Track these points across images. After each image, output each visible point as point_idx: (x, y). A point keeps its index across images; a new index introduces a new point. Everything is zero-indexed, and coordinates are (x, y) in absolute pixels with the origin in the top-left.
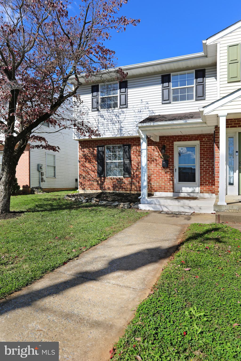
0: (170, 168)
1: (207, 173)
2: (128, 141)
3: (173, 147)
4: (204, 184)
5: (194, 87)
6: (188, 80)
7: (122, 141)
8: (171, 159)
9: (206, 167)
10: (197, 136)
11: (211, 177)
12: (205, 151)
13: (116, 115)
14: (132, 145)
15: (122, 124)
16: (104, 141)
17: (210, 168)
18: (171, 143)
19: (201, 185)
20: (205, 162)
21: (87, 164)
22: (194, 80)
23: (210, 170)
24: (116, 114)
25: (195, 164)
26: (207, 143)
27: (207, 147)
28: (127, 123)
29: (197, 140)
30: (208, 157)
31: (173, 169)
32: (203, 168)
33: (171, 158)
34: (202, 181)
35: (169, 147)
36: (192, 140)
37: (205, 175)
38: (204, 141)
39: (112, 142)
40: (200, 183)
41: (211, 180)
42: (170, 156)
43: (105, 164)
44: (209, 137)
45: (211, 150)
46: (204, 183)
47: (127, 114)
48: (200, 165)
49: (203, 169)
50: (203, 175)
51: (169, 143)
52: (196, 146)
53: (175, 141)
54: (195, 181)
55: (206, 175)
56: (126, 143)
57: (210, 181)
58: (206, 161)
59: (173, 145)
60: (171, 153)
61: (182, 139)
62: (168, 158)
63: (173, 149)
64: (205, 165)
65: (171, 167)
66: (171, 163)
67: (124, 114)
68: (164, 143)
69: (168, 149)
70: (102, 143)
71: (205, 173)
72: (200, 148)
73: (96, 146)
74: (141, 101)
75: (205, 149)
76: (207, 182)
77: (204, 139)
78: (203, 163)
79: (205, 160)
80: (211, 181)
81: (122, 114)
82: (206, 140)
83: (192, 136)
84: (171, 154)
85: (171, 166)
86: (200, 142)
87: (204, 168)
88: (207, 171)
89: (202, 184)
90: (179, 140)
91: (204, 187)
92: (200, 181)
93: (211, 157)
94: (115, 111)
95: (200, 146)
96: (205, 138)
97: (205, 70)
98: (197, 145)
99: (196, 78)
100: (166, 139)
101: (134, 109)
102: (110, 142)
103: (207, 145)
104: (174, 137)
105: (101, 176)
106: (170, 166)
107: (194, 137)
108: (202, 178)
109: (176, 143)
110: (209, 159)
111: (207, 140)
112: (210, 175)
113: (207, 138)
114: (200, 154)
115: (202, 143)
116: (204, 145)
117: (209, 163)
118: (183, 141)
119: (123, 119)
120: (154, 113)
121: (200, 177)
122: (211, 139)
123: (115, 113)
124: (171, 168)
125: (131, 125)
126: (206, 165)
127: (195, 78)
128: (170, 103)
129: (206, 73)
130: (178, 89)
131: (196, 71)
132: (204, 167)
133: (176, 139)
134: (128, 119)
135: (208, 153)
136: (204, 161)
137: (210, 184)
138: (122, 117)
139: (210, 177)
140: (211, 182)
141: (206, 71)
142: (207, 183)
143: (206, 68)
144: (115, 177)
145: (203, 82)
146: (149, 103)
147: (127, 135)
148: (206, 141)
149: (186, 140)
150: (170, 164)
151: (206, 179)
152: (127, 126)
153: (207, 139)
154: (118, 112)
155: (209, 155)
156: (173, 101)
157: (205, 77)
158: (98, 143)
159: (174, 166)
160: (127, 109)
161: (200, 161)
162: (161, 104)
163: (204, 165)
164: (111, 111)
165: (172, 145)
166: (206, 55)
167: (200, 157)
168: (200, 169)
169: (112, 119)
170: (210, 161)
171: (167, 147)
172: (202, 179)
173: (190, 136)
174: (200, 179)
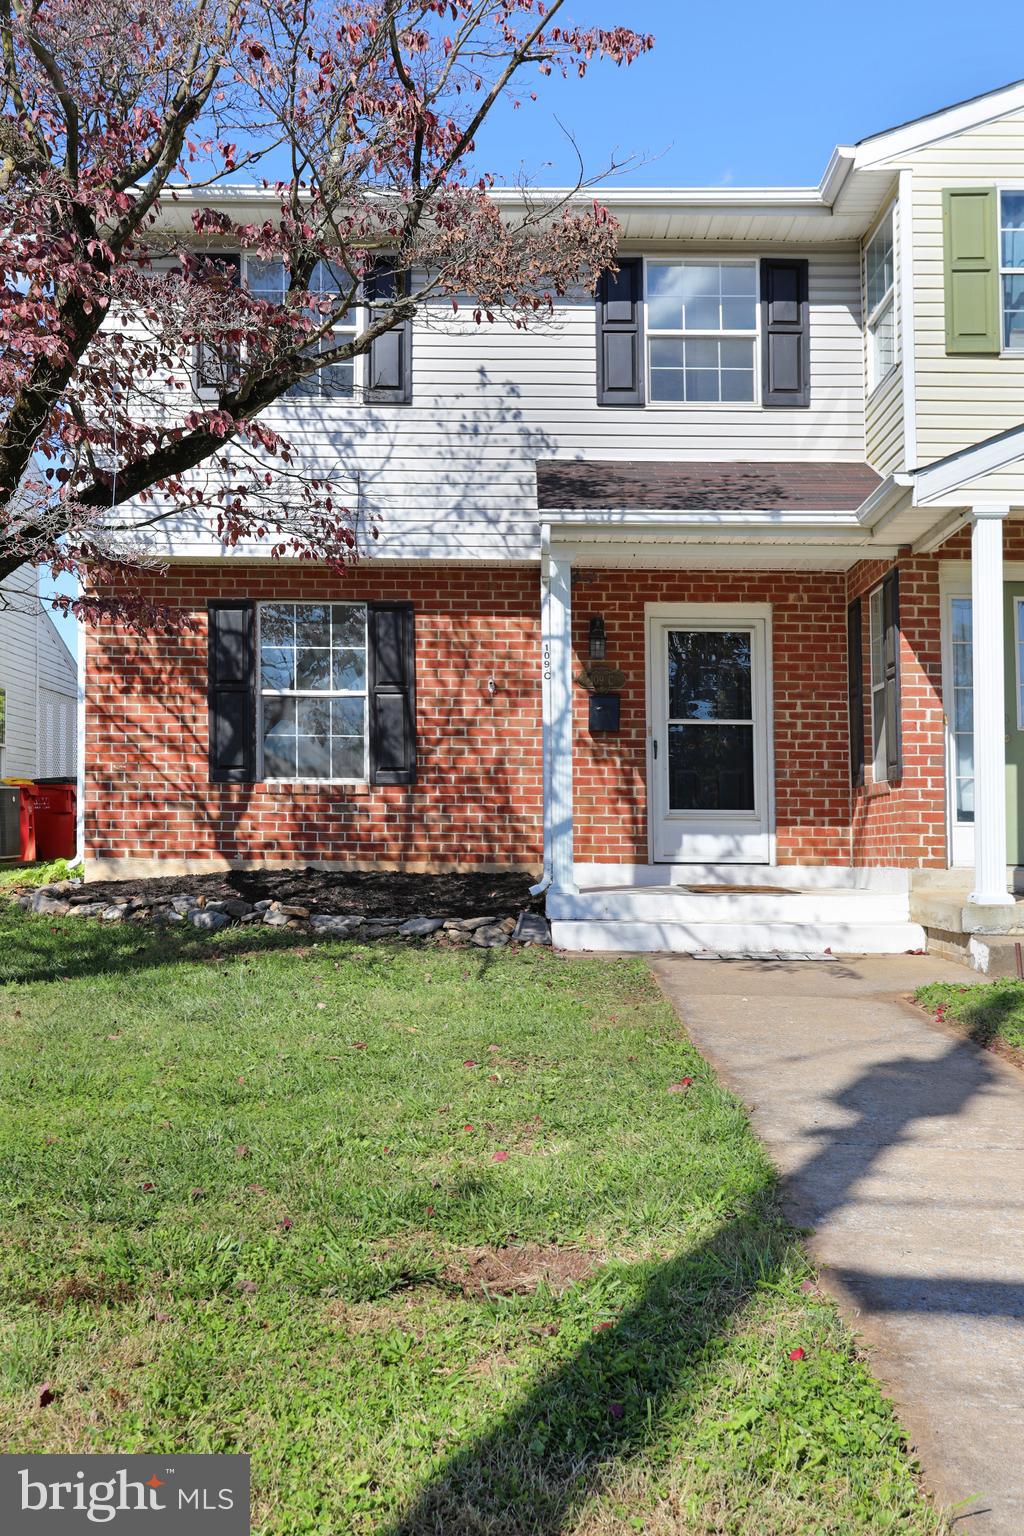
0: (628, 734)
1: (808, 765)
2: (400, 585)
3: (641, 627)
4: (799, 819)
5: (753, 339)
6: (726, 302)
7: (363, 585)
8: (631, 692)
9: (806, 736)
10: (761, 579)
11: (829, 785)
12: (802, 658)
13: (335, 438)
14: (419, 605)
15: (368, 489)
16: (254, 574)
17: (824, 742)
18: (631, 607)
19: (782, 822)
20: (799, 709)
21: (134, 706)
22: (758, 307)
23: (824, 750)
24: (338, 433)
25: (749, 717)
26: (808, 618)
27: (807, 638)
28: (398, 489)
29: (762, 599)
30: (815, 687)
31: (642, 744)
32: (789, 740)
33: (632, 685)
34: (786, 803)
35: (622, 627)
36: (734, 599)
37: (800, 774)
38: (794, 607)
39: (303, 584)
40: (778, 813)
41: (827, 801)
42: (627, 676)
43: (258, 706)
44: (818, 589)
45: (829, 652)
46: (794, 813)
47: (400, 439)
48: (777, 725)
49: (791, 746)
50: (792, 775)
51: (622, 607)
52: (753, 627)
53: (653, 599)
54: (751, 807)
55: (806, 774)
56: (387, 595)
57: (822, 803)
58: (804, 706)
59: (642, 617)
60: (631, 660)
61: (687, 588)
62: (618, 685)
63: (642, 637)
64: (799, 723)
65: (634, 731)
66: (632, 711)
67: (385, 439)
68: (594, 607)
69: (618, 637)
70: (239, 583)
71: (802, 765)
72: (775, 638)
73: (201, 602)
74: (477, 377)
75: (796, 648)
76: (812, 810)
77: (792, 596)
78: (792, 716)
79: (799, 702)
80: (827, 803)
81: (370, 438)
82: (801, 599)
83: (735, 579)
84: (631, 666)
85: (633, 724)
86: (776, 608)
87: (797, 742)
88: (810, 755)
89: (789, 817)
90: (672, 597)
91: (795, 833)
92: (778, 803)
93: (824, 686)
94: (326, 413)
95: (776, 628)
96: (795, 590)
97: (804, 264)
98: (759, 625)
99: (767, 296)
100: (605, 588)
101: (441, 415)
102: (294, 584)
103: (806, 628)
104: (645, 578)
105: (229, 776)
106: (627, 724)
107: (746, 584)
108: (788, 790)
109: (651, 609)
110: (820, 696)
111: (806, 602)
112: (824, 774)
113: (807, 590)
114: (776, 667)
115: (786, 614)
116: (794, 628)
117: (818, 716)
118: (693, 599)
119: (377, 464)
120: (548, 447)
121: (777, 784)
122: (827, 599)
123: (331, 426)
124: (633, 738)
125: (424, 502)
126: (805, 726)
127: (762, 299)
128: (640, 405)
129: (812, 283)
130: (680, 338)
131: (763, 261)
132: (795, 736)
133: (654, 587)
134: (409, 464)
135: (810, 667)
136: (792, 706)
137: (826, 819)
138: (367, 451)
139: (821, 784)
140: (827, 806)
141: (812, 270)
142: (811, 817)
143: (811, 258)
144: (311, 781)
145: (797, 323)
146: (523, 390)
147: (396, 552)
148: (805, 608)
149: (706, 599)
150: (628, 714)
151: (806, 794)
152: (400, 502)
153: (805, 597)
154: (348, 422)
155: (819, 677)
156: (656, 396)
157: (807, 299)
158: (216, 583)
159: (648, 724)
160: (405, 413)
161: (777, 706)
162: (593, 403)
163: (792, 725)
164: (305, 412)
165: (635, 616)
166: (827, 204)
167: (776, 686)
168: (777, 745)
169: (315, 457)
170: (821, 707)
171: (612, 627)
172: (784, 793)
173: (726, 579)
174: (777, 793)
